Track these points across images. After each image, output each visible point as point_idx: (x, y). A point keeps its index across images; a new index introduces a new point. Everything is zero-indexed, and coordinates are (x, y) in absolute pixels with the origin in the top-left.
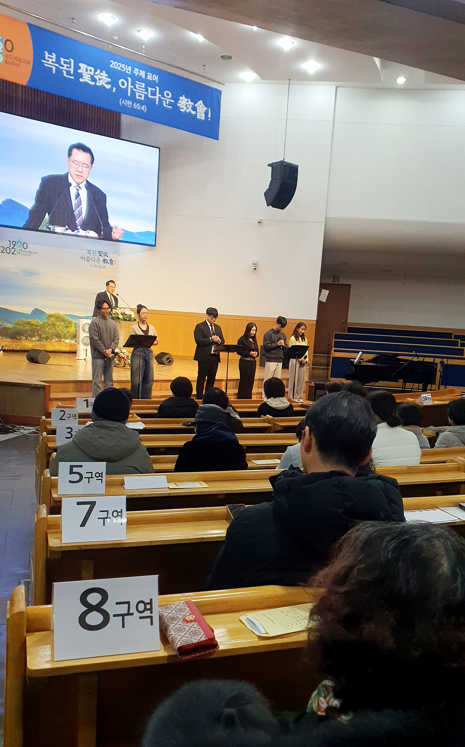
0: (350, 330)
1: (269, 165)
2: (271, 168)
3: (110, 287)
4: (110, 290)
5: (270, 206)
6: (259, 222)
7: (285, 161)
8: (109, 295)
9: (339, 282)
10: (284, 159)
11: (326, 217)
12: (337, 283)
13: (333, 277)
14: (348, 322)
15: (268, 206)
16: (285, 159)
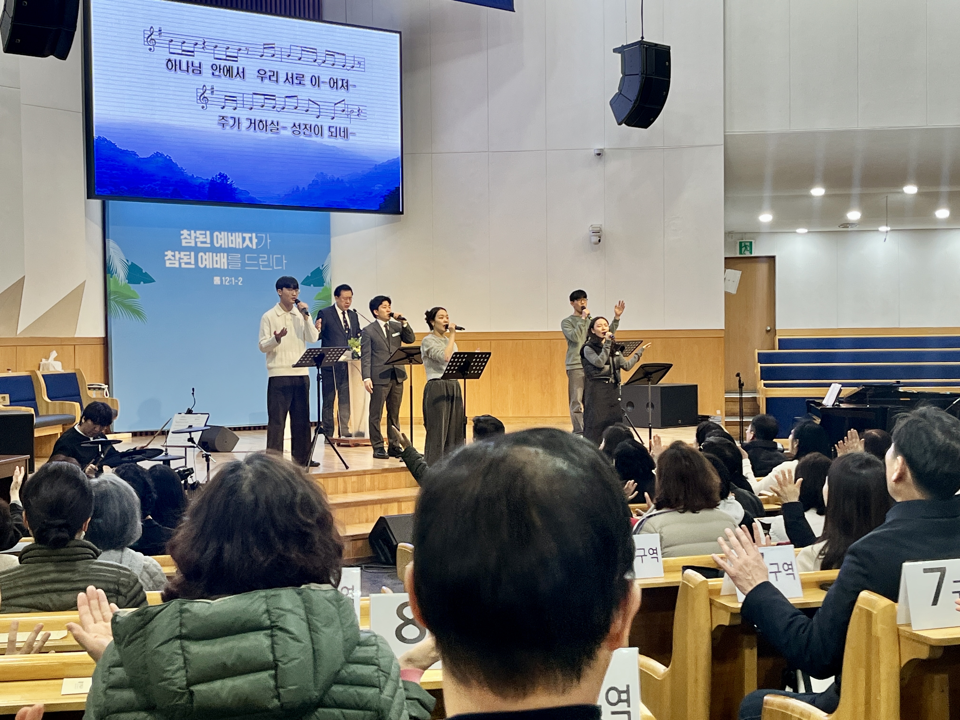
0: (783, 344)
1: (615, 50)
2: (620, 55)
3: (343, 300)
4: (343, 304)
5: (624, 124)
6: (599, 154)
7: (644, 40)
8: (340, 312)
9: (751, 253)
10: (642, 38)
11: (725, 136)
12: (748, 254)
13: (741, 243)
14: (777, 329)
15: (620, 124)
16: (644, 36)
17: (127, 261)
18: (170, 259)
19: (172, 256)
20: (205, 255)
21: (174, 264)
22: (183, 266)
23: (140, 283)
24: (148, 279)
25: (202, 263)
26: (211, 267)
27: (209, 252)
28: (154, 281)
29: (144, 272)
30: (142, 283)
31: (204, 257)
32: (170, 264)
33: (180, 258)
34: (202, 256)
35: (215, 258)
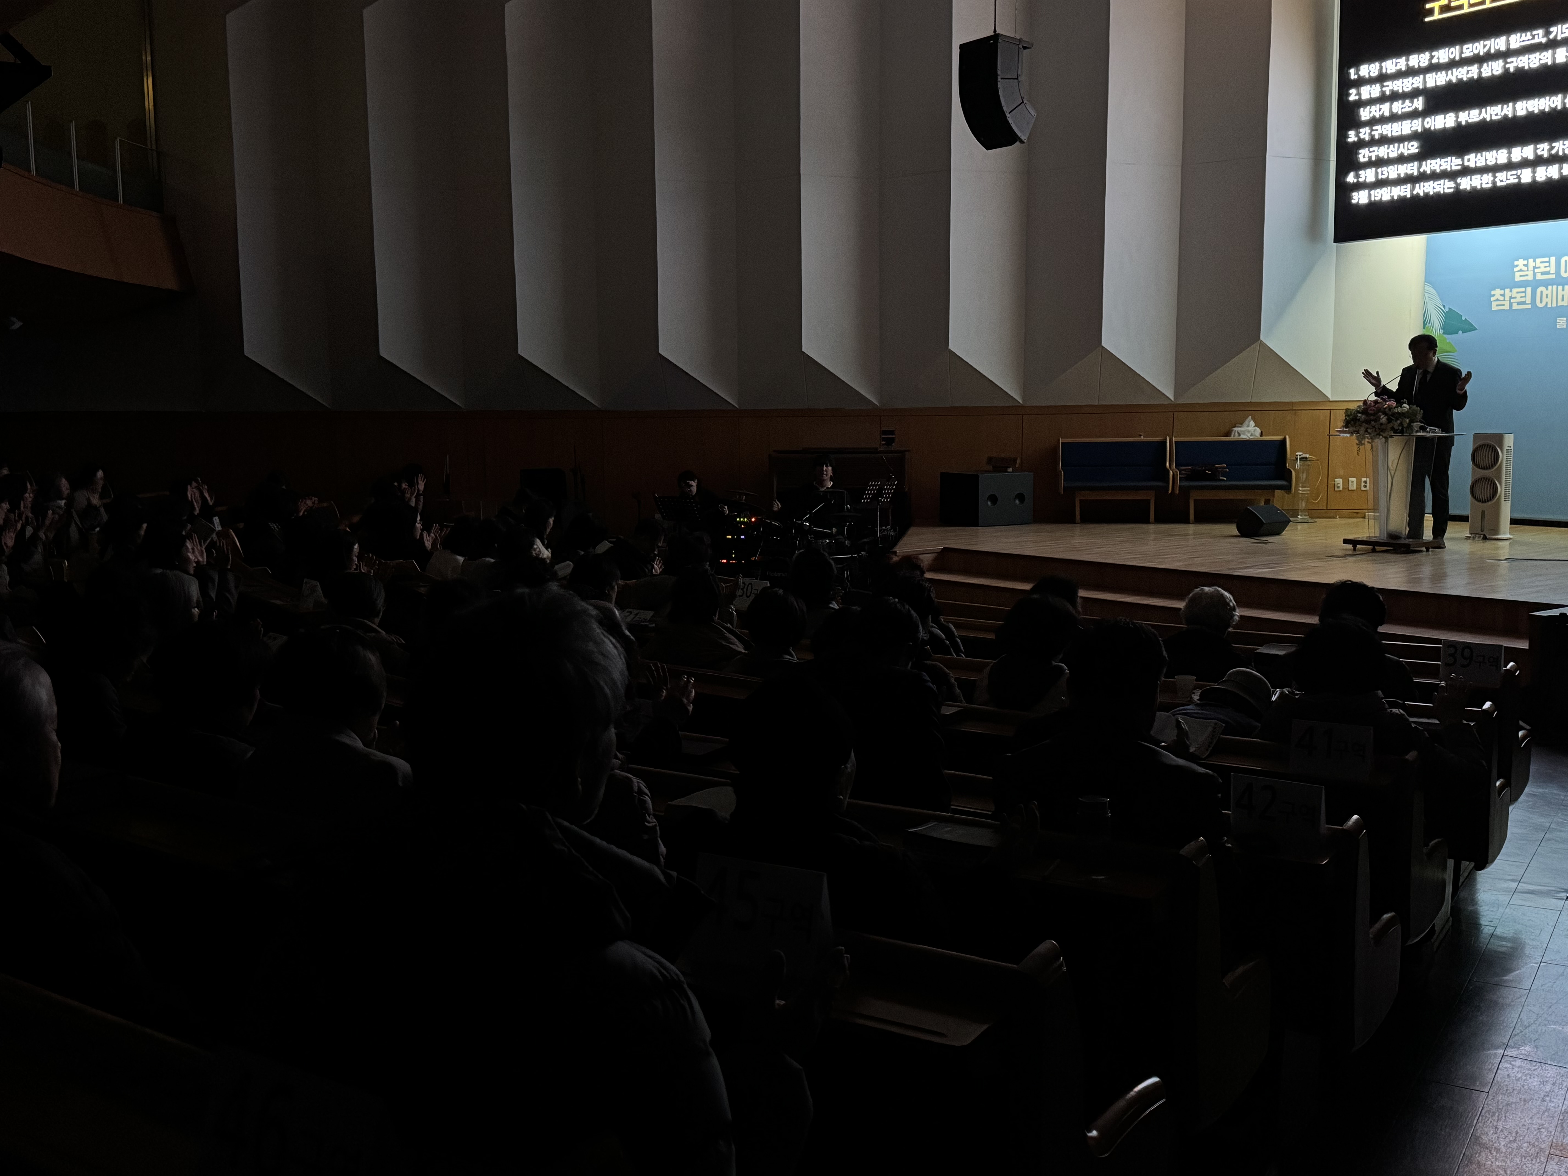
17: (1444, 307)
18: (1497, 300)
19: (1501, 295)
20: (1547, 289)
21: (1504, 305)
22: (1515, 307)
23: (1457, 333)
24: (1468, 327)
25: (1541, 302)
26: (1554, 305)
27: (1552, 285)
28: (1476, 329)
29: (1463, 319)
30: (1460, 332)
31: (1545, 292)
32: (1497, 305)
33: (1511, 298)
34: (1542, 292)
35: (1560, 293)
